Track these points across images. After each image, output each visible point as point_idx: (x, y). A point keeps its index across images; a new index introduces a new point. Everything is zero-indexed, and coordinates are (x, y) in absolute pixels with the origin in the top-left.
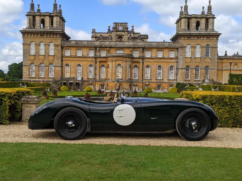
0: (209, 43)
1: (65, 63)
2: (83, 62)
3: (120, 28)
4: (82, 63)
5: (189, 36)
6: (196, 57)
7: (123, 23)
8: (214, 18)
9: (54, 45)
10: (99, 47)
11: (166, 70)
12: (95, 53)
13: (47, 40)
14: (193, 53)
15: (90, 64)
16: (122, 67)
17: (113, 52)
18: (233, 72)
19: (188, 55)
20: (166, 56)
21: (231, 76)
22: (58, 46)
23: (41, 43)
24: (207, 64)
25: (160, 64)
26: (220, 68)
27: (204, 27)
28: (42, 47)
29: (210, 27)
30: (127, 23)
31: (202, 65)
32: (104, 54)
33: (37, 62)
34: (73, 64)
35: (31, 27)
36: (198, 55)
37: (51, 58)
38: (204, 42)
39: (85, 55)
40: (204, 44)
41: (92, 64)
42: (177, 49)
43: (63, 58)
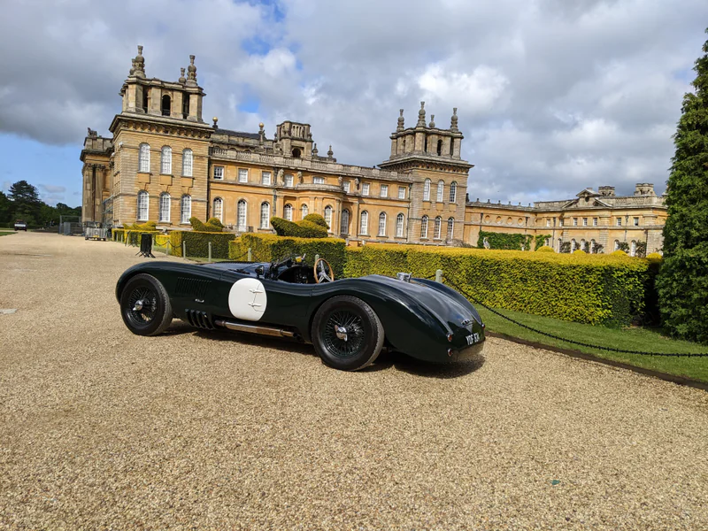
0: (455, 179)
1: (214, 195)
2: (251, 196)
3: (295, 133)
4: (249, 198)
5: (430, 164)
6: (438, 201)
7: (302, 125)
8: (462, 138)
9: (194, 156)
10: (284, 169)
11: (393, 219)
12: (275, 180)
13: (178, 143)
14: (433, 194)
15: (263, 200)
16: (333, 211)
17: (309, 182)
18: (485, 230)
19: (427, 197)
20: (393, 196)
21: (482, 235)
22: (201, 157)
23: (166, 150)
24: (451, 215)
25: (384, 209)
26: (467, 222)
27: (448, 152)
28: (168, 156)
29: (456, 153)
30: (309, 126)
31: (445, 216)
32: (291, 183)
33: (155, 189)
34: (230, 197)
35: (140, 111)
36: (440, 199)
37: (188, 183)
38: (449, 177)
39: (255, 183)
40: (449, 180)
41: (268, 200)
42: (410, 184)
43: (212, 184)
